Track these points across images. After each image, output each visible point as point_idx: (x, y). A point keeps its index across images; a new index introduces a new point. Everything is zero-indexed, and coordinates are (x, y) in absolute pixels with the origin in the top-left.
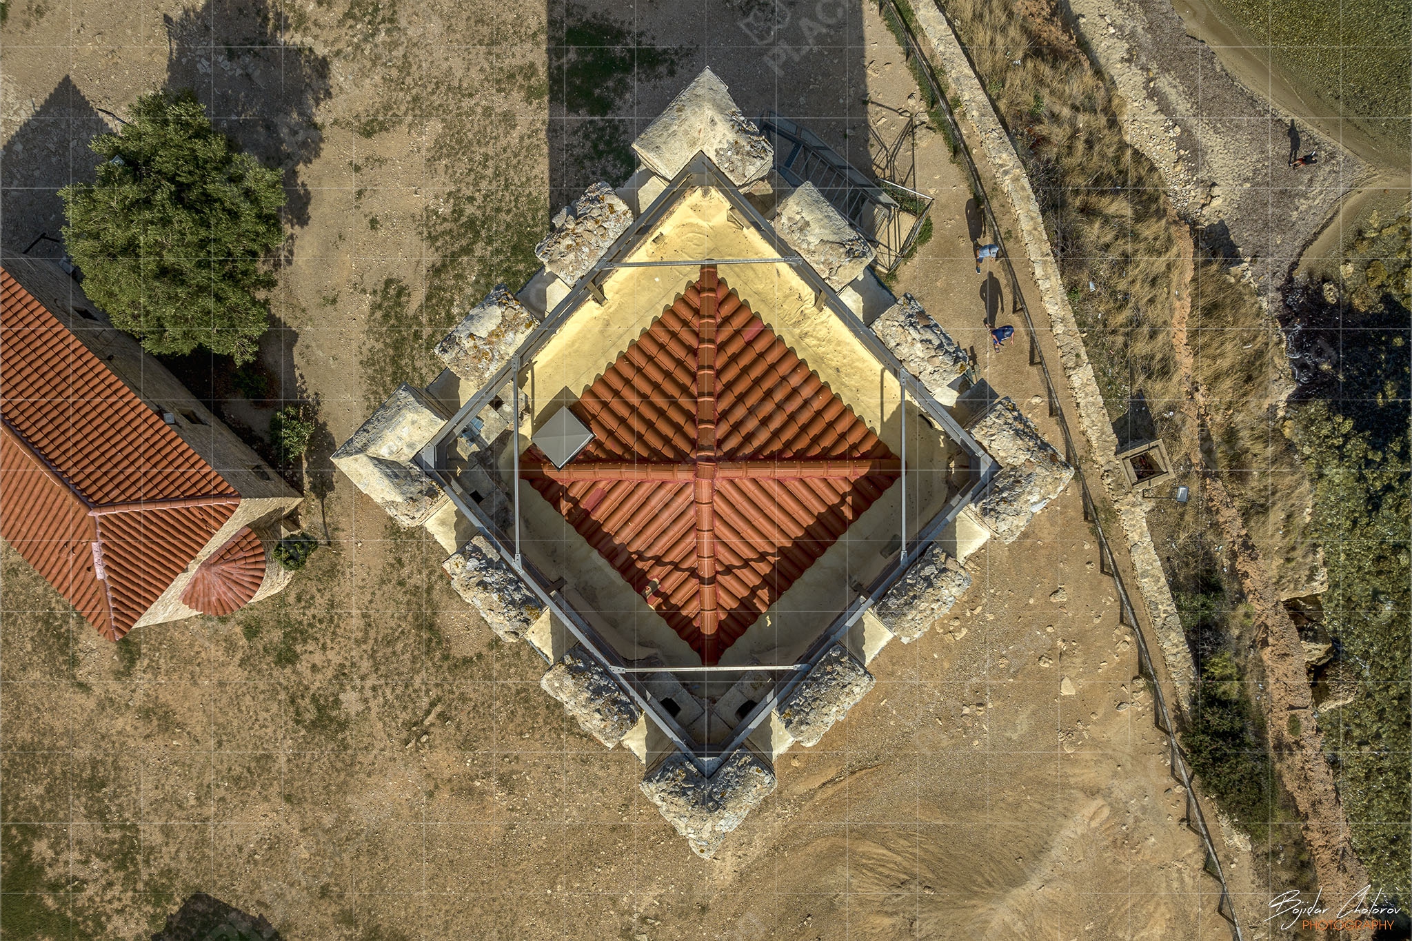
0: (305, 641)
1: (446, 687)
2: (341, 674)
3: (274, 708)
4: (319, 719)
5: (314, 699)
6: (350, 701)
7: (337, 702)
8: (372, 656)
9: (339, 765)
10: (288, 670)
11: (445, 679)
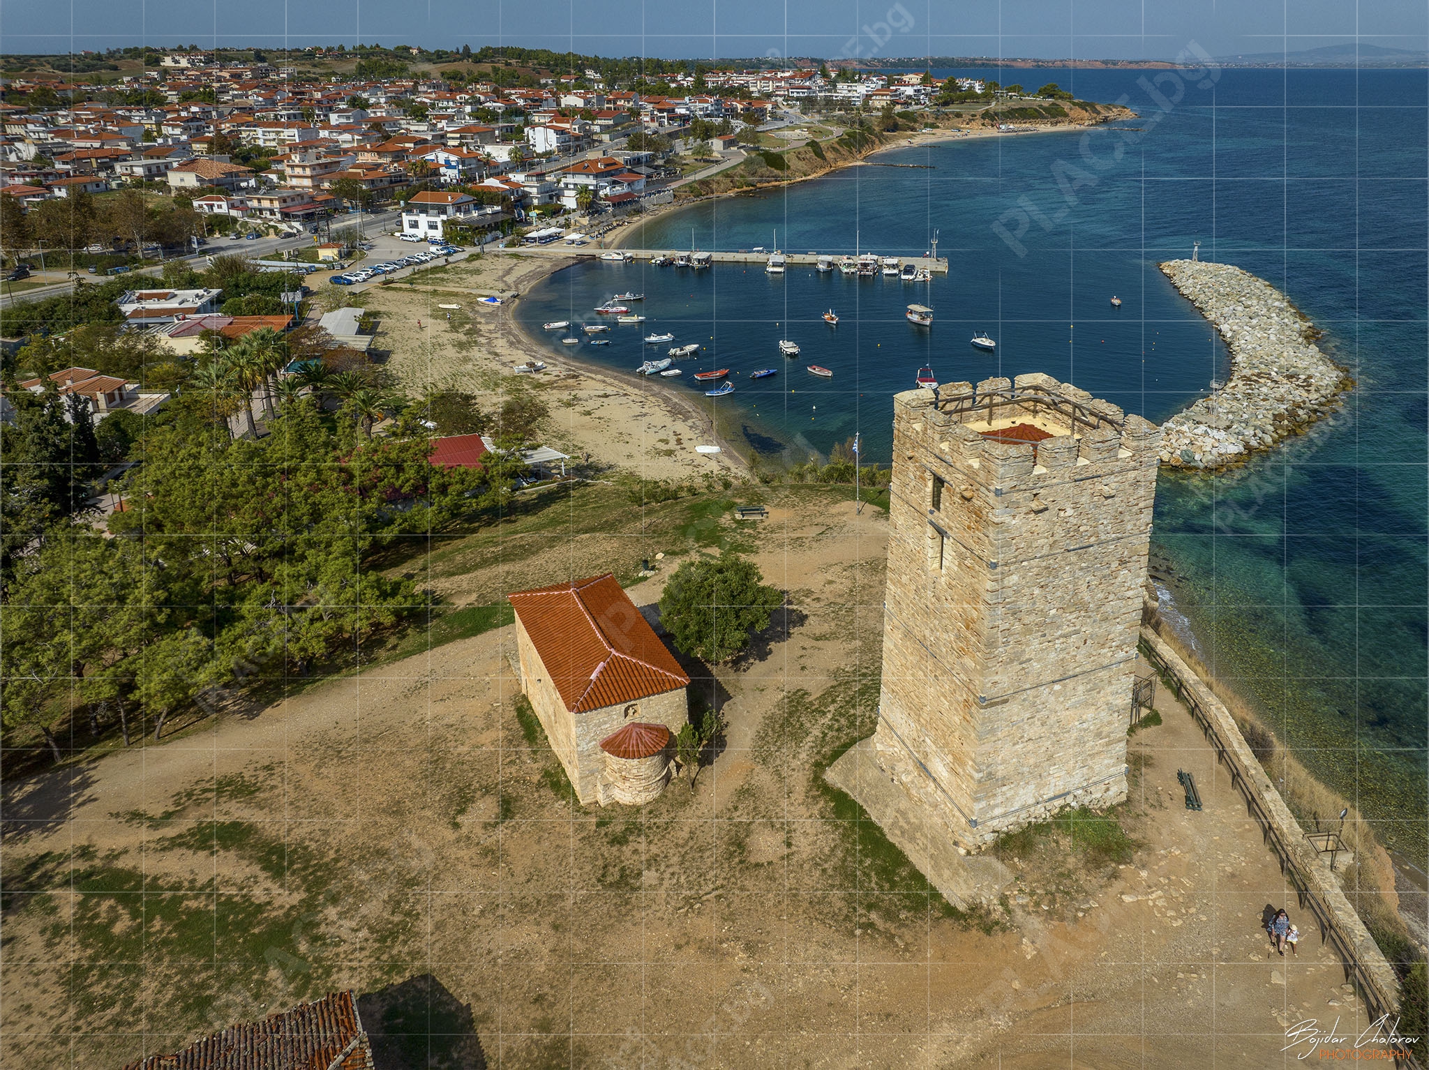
0: (639, 836)
1: (733, 880)
2: (653, 861)
3: (588, 868)
4: (618, 882)
5: (623, 869)
6: (649, 877)
7: (639, 874)
8: (683, 856)
9: (615, 913)
10: (615, 849)
11: (734, 876)
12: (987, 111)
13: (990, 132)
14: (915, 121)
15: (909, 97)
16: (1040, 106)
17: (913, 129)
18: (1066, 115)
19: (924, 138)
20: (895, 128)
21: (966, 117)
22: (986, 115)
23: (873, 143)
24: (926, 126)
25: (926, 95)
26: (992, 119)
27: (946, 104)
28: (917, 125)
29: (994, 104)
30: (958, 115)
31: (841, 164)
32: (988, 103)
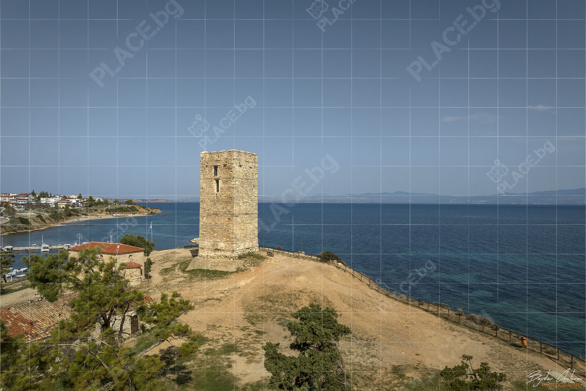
12: (107, 209)
13: (109, 217)
14: (78, 213)
15: (74, 203)
16: (128, 207)
17: (78, 216)
18: (138, 211)
19: (83, 218)
20: (70, 215)
21: (99, 211)
22: (107, 210)
23: (63, 219)
24: (83, 214)
25: (81, 203)
26: (110, 212)
27: (90, 206)
28: (79, 214)
29: (109, 206)
30: (96, 210)
31: (52, 225)
32: (108, 206)
